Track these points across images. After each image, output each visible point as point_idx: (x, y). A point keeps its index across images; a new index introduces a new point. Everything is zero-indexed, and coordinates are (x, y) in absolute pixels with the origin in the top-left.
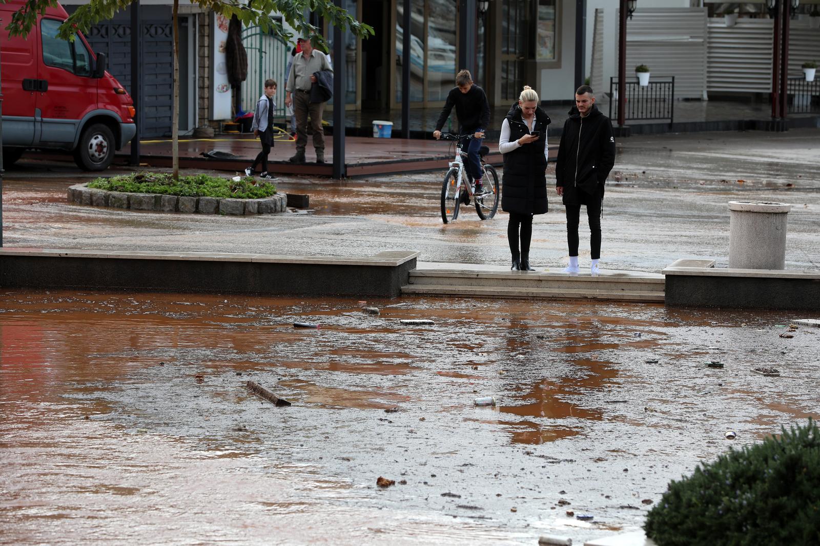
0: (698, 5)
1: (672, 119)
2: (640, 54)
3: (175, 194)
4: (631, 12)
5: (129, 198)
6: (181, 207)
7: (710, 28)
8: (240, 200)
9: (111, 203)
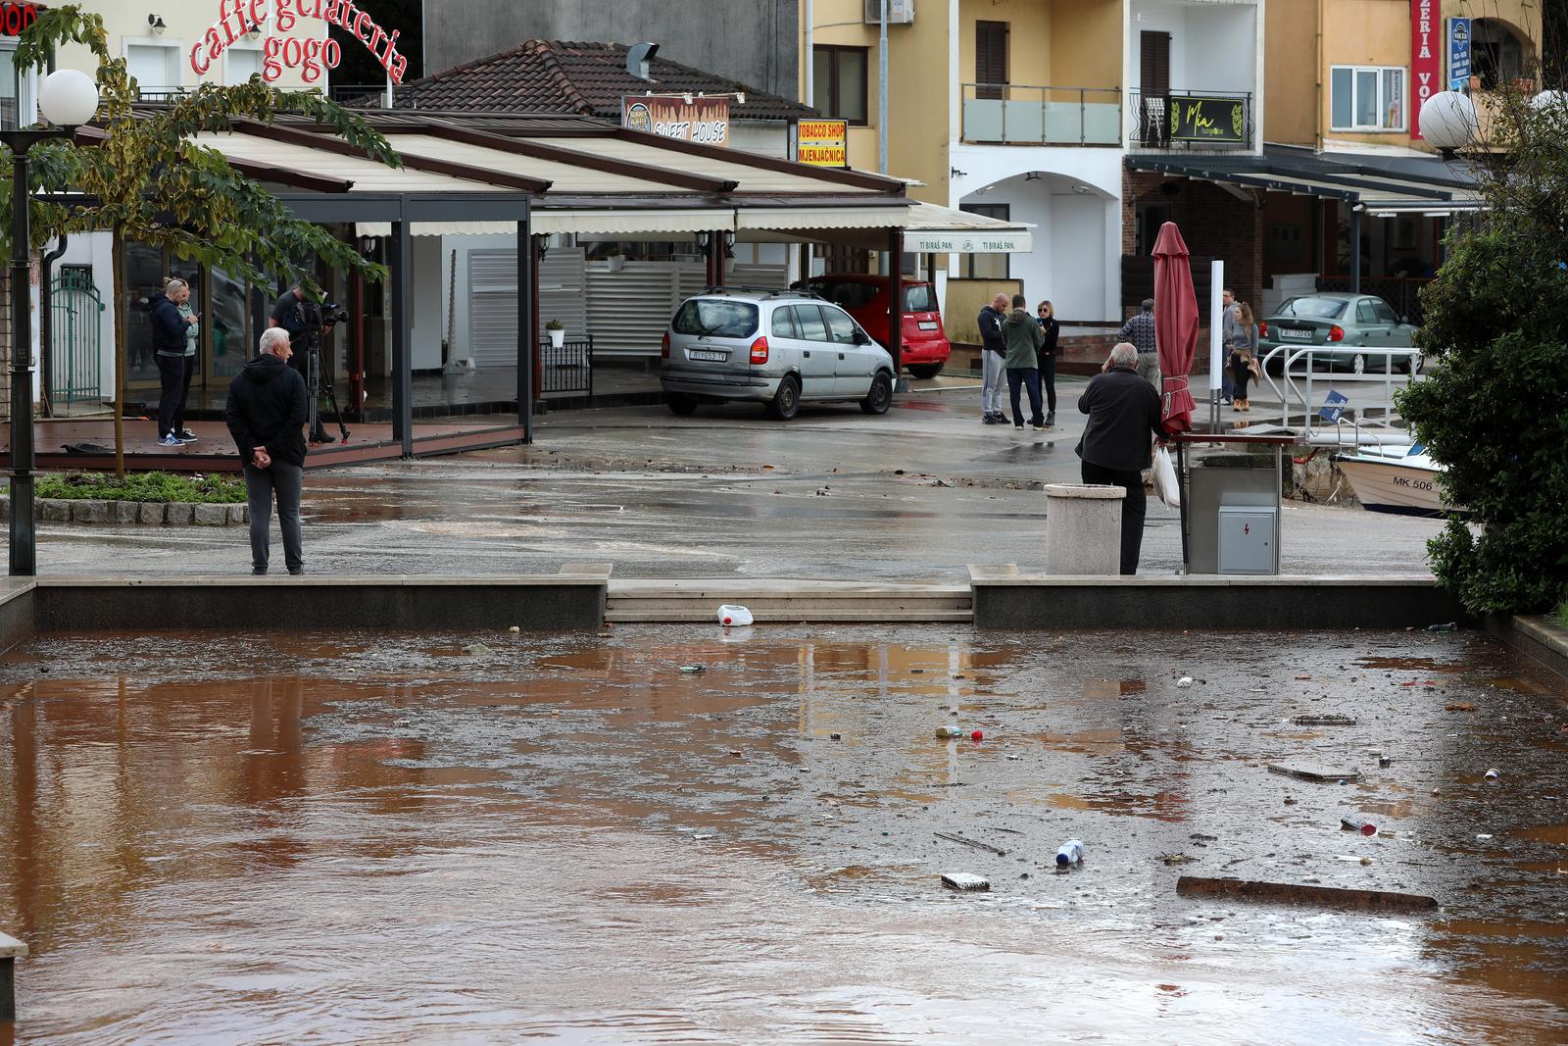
0: (569, 245)
1: (590, 390)
2: (500, 308)
3: (134, 500)
4: (543, 251)
5: (71, 507)
6: (144, 517)
7: (589, 274)
8: (218, 505)
9: (47, 514)
